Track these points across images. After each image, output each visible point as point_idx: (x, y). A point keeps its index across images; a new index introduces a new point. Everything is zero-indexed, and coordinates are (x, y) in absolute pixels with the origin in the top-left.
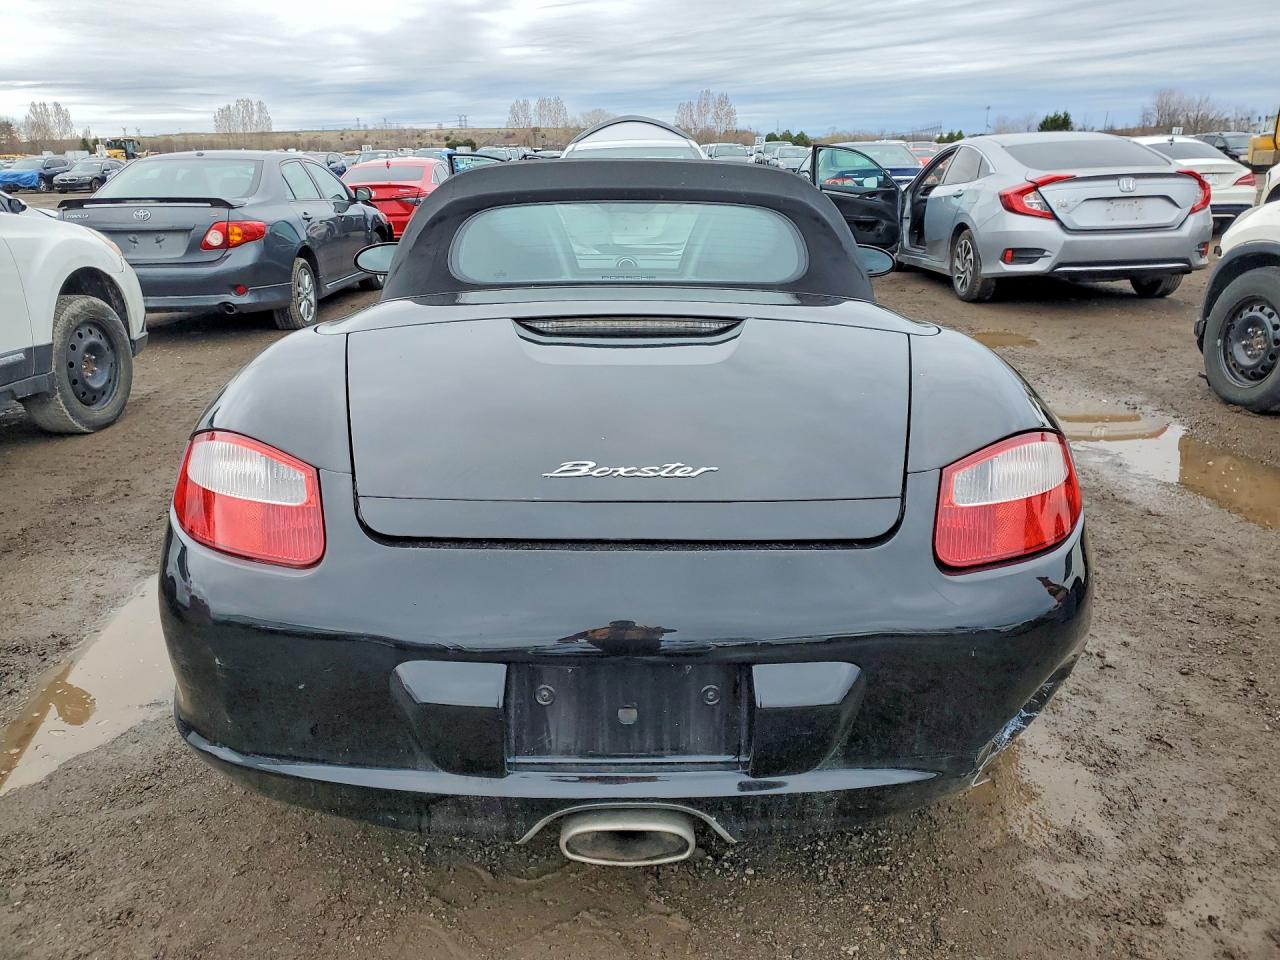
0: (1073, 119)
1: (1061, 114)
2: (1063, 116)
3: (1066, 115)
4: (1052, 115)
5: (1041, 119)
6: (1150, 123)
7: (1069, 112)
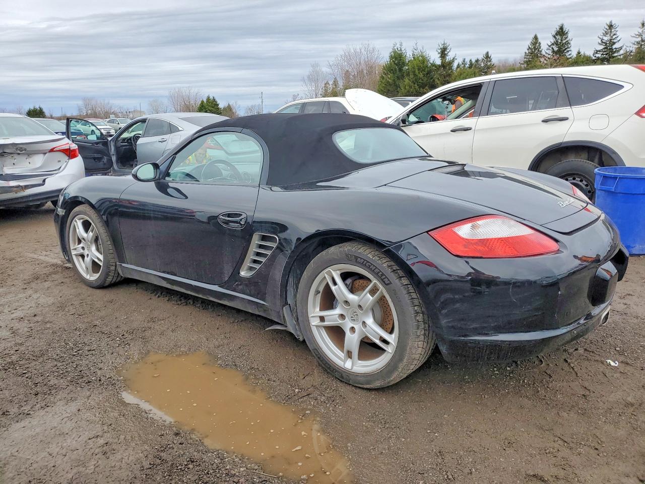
0: (44, 110)
1: (37, 107)
2: (39, 109)
3: (40, 108)
4: (32, 108)
5: (27, 110)
6: (83, 113)
7: (42, 106)
